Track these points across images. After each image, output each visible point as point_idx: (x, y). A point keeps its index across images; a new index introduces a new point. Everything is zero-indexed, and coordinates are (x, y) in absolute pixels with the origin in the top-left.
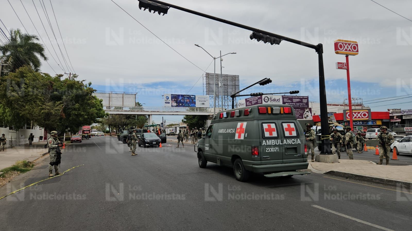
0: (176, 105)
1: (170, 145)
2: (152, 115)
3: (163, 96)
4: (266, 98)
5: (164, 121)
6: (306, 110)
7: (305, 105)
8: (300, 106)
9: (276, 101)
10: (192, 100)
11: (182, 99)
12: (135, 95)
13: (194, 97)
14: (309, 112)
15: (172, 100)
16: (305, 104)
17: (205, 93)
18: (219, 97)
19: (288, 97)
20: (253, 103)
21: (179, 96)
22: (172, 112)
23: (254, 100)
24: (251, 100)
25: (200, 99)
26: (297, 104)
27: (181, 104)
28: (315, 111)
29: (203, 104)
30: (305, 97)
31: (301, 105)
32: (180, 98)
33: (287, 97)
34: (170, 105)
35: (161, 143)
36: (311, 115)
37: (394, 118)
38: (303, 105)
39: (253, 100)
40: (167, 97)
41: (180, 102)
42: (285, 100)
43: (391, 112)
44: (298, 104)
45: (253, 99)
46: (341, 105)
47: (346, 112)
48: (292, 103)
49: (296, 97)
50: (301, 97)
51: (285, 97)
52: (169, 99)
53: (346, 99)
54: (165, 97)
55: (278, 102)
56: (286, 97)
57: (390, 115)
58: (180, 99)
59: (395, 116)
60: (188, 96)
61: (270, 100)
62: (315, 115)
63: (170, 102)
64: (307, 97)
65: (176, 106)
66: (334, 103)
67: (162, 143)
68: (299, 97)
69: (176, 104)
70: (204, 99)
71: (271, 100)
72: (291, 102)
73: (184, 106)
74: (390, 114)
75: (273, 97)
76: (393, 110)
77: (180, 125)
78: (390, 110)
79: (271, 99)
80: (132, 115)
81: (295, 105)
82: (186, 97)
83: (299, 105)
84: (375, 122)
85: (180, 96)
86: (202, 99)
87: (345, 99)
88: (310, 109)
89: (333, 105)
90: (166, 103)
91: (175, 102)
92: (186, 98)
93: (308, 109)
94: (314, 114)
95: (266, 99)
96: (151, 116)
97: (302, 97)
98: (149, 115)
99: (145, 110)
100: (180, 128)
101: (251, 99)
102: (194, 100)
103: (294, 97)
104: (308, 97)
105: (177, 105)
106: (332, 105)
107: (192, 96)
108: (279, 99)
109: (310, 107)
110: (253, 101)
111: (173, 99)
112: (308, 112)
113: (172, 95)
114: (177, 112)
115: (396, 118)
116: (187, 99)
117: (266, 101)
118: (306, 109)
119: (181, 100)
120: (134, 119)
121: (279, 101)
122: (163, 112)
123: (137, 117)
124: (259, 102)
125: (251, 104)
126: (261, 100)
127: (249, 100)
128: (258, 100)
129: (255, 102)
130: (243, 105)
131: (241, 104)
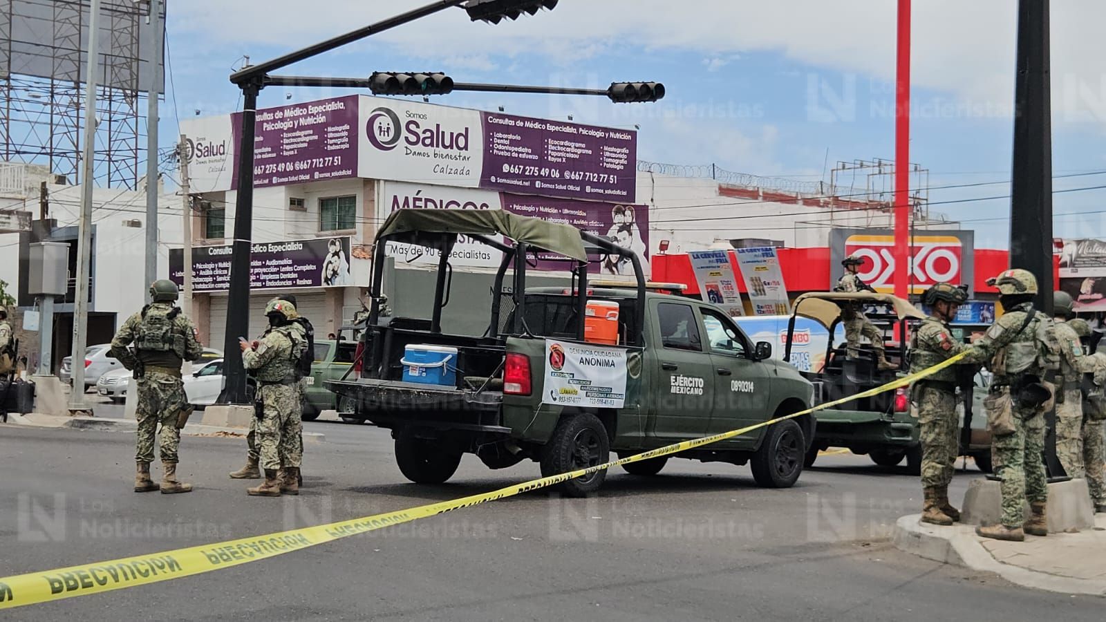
4: (385, 121)
6: (618, 219)
7: (613, 187)
8: (588, 189)
9: (447, 143)
14: (635, 228)
16: (613, 179)
18: (10, 88)
19: (520, 124)
20: (290, 145)
23: (301, 128)
24: (279, 125)
26: (567, 175)
28: (668, 226)
30: (616, 131)
31: (593, 185)
33: (512, 123)
36: (646, 254)
37: (1083, 290)
38: (606, 185)
39: (288, 124)
42: (502, 144)
43: (1066, 258)
44: (576, 176)
45: (293, 118)
46: (808, 202)
47: (848, 243)
48: (542, 163)
49: (568, 130)
50: (592, 133)
51: (501, 121)
53: (844, 168)
55: (455, 151)
56: (506, 122)
57: (1061, 270)
59: (1085, 282)
61: (404, 133)
62: (667, 252)
64: (629, 137)
66: (771, 187)
68: (585, 132)
71: (413, 138)
72: (536, 157)
74: (1064, 265)
75: (424, 117)
76: (1079, 242)
78: (1064, 243)
79: (412, 127)
81: (554, 181)
83: (582, 183)
84: (988, 310)
87: (840, 166)
88: (642, 214)
89: (770, 197)
93: (628, 213)
94: (663, 247)
95: (384, 127)
97: (599, 134)
101: (279, 115)
103: (552, 128)
104: (633, 134)
106: (760, 199)
108: (466, 137)
109: (641, 199)
110: (291, 130)
112: (631, 234)
115: (1093, 292)
117: (381, 138)
118: (618, 212)
121: (466, 148)
124: (336, 144)
125: (274, 155)
126: (346, 130)
127: (263, 122)
128: (330, 129)
129: (305, 142)
130: (212, 158)
131: (200, 150)
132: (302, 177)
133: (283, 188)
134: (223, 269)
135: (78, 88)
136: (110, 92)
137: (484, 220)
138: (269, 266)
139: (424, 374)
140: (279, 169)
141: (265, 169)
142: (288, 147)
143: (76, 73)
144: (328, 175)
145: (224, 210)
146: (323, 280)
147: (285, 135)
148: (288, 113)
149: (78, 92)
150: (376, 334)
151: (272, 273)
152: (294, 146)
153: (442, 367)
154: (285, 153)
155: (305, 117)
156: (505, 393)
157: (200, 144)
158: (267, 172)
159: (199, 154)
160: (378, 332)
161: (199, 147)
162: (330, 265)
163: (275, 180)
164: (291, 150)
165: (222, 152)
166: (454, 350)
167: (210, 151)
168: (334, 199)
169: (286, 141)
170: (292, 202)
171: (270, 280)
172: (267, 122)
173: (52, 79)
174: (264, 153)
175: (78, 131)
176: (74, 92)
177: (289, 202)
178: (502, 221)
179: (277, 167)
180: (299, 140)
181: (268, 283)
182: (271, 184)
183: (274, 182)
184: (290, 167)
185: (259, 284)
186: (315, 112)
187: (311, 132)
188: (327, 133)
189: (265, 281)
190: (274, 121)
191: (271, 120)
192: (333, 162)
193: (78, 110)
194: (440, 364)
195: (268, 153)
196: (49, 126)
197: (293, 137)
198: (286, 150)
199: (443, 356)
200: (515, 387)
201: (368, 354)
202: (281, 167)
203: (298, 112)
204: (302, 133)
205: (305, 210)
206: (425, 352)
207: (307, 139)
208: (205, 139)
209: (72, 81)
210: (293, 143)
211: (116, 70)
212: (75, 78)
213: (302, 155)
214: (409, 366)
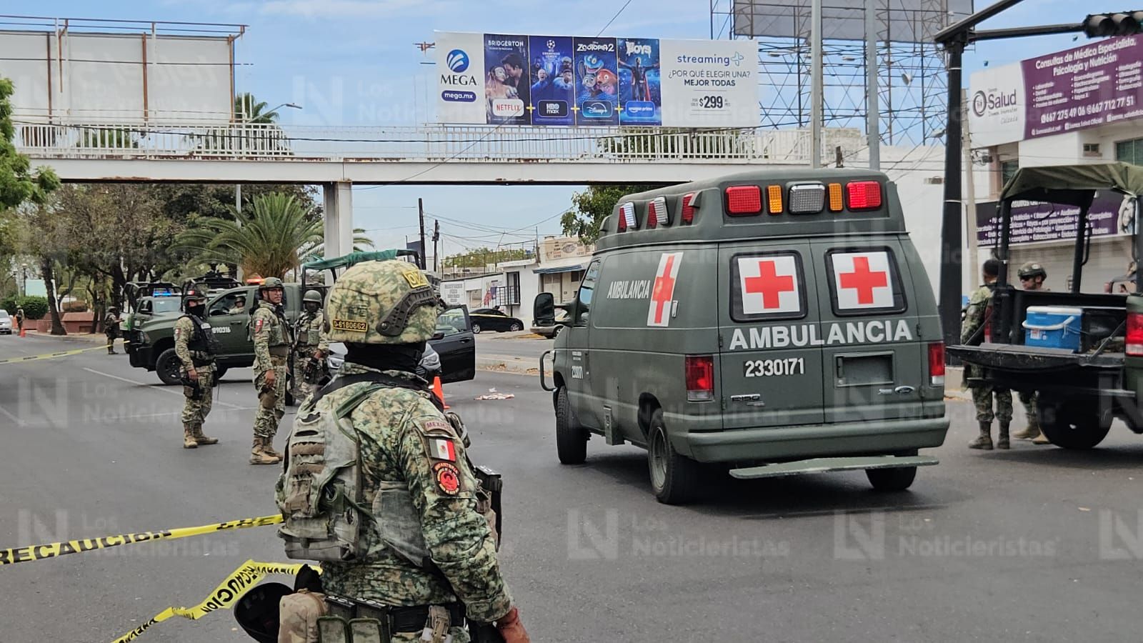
0: (521, 113)
1: (501, 397)
2: (349, 184)
3: (424, 47)
5: (430, 232)
10: (637, 74)
11: (564, 68)
12: (230, 40)
13: (647, 49)
15: (494, 78)
17: (724, 22)
20: (1081, 89)
21: (538, 43)
22: (496, 163)
23: (1092, 70)
24: (1069, 69)
25: (690, 66)
27: (552, 108)
29: (716, 102)
32: (551, 60)
34: (476, 112)
35: (437, 379)
39: (1078, 67)
40: (455, 53)
41: (551, 90)
45: (1084, 59)
52: (468, 73)
54: (439, 54)
58: (550, 67)
60: (604, 47)
63: (480, 90)
65: (520, 121)
67: (443, 382)
69: (521, 103)
70: (720, 66)
73: (580, 121)
77: (543, 258)
80: (211, 188)
82: (589, 52)
85: (551, 44)
86: (707, 66)
90: (447, 96)
91: (513, 90)
92: (590, 61)
96: (342, 192)
98: (330, 187)
99: (299, 149)
100: (545, 276)
101: (1069, 58)
102: (650, 76)
105: (526, 111)
107: (631, 48)
110: (1082, 73)
111: (500, 73)
113: (494, 37)
114: (527, 160)
116: (600, 65)
119: (552, 76)
120: (227, 216)
122: (430, 162)
123: (243, 202)
124: (1128, 83)
125: (1065, 100)
126: (1138, 68)
127: (1053, 67)
128: (1121, 68)
129: (1096, 84)
130: (1004, 108)
131: (992, 102)
132: (1095, 121)
133: (1075, 134)
134: (1019, 222)
135: (888, 47)
136: (922, 47)
137: (1102, 174)
138: (1064, 217)
139: (1045, 337)
140: (1071, 115)
141: (1057, 116)
142: (1079, 91)
143: (886, 32)
144: (1120, 116)
145: (1018, 161)
146: (1119, 228)
147: (1076, 78)
148: (1078, 55)
149: (889, 50)
150: (1006, 297)
151: (1067, 224)
152: (1086, 89)
153: (1062, 330)
154: (1077, 98)
155: (1096, 57)
156: (1128, 355)
157: (992, 95)
158: (1059, 119)
159: (991, 105)
160: (1007, 295)
161: (991, 98)
162: (1126, 212)
163: (1067, 126)
164: (1081, 93)
165: (1013, 101)
166: (1076, 311)
167: (1002, 102)
168: (1129, 142)
169: (1076, 85)
170: (1087, 148)
171: (1067, 231)
172: (1057, 66)
173: (865, 41)
174: (1055, 99)
175: (890, 90)
176: (885, 51)
177: (1083, 148)
178: (1120, 174)
179: (1069, 112)
180: (1090, 82)
181: (1064, 234)
182: (1063, 131)
183: (1066, 128)
184: (1082, 111)
185: (1055, 235)
186: (1106, 51)
187: (1102, 73)
188: (1118, 72)
189: (1060, 232)
190: (1065, 65)
191: (1061, 65)
192: (1126, 102)
193: (889, 69)
194: (1059, 326)
195: (1059, 98)
196: (863, 88)
197: (1084, 80)
198: (1077, 94)
199: (1064, 318)
200: (1138, 349)
201: (996, 317)
202: (1073, 112)
203: (1088, 53)
204: (1094, 75)
205: (1101, 155)
206: (1044, 314)
207: (1099, 81)
208: (995, 90)
209: (882, 41)
210: (1084, 86)
211: (927, 24)
212: (885, 37)
213: (1094, 97)
214: (1030, 330)
